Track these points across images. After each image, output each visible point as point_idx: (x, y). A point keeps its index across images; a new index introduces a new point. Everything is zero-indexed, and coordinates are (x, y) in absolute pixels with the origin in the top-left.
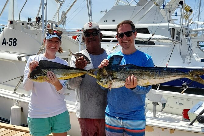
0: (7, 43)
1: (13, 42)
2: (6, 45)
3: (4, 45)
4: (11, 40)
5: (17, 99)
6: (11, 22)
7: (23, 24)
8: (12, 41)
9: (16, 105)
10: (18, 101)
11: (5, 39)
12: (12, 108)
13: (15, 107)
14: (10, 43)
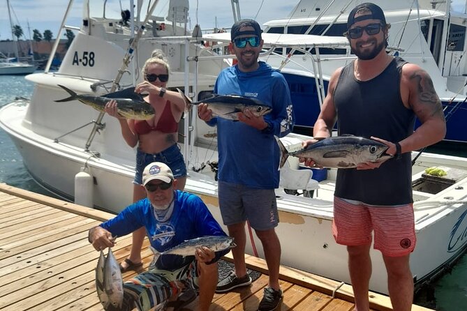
0: (81, 60)
1: (89, 59)
2: (78, 64)
3: (76, 64)
4: (86, 56)
5: (84, 161)
6: (86, 23)
7: (111, 24)
8: (88, 56)
9: (84, 171)
10: (86, 165)
11: (76, 53)
12: (78, 175)
13: (82, 174)
14: (84, 61)
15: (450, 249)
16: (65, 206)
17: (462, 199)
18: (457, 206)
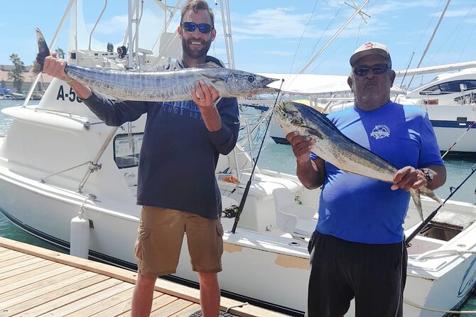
0: (67, 95)
3: (61, 99)
4: (72, 91)
6: (73, 56)
10: (83, 208)
11: (62, 88)
12: (74, 220)
13: (77, 220)
14: (72, 96)
15: (459, 294)
16: (58, 257)
17: (470, 249)
18: (467, 256)
